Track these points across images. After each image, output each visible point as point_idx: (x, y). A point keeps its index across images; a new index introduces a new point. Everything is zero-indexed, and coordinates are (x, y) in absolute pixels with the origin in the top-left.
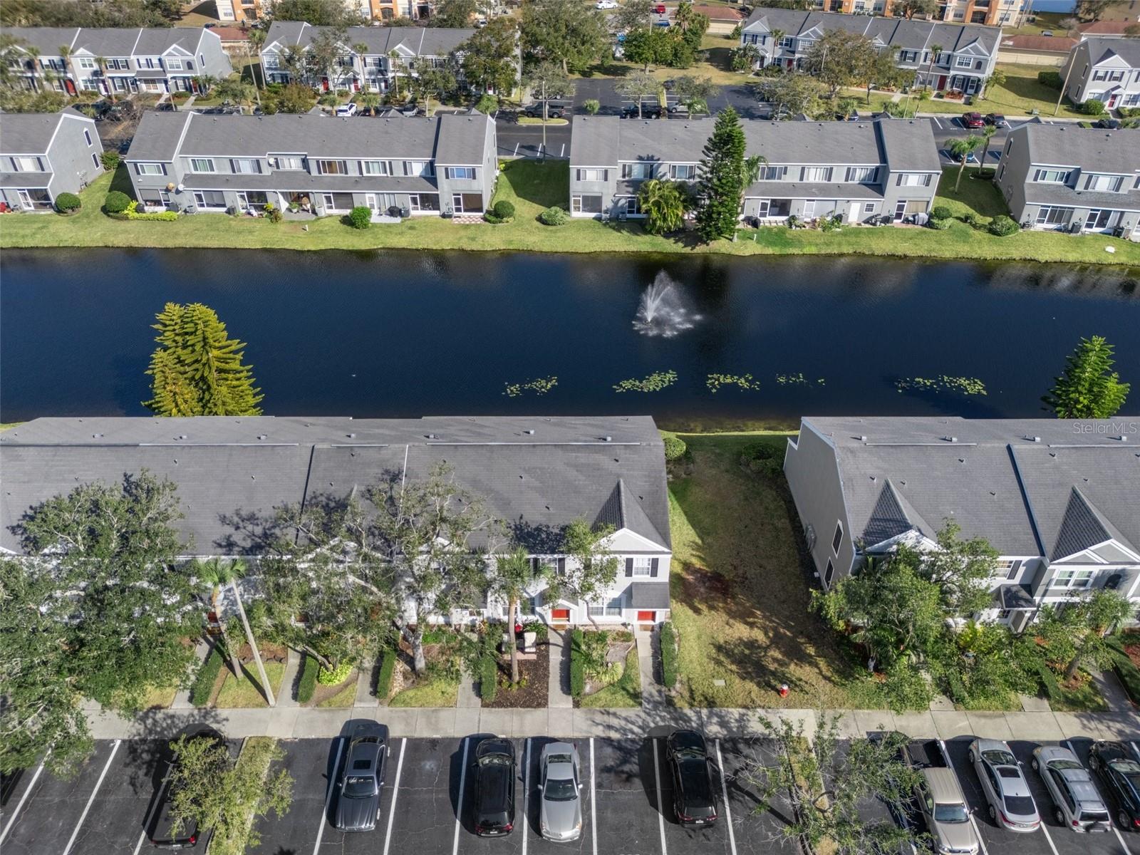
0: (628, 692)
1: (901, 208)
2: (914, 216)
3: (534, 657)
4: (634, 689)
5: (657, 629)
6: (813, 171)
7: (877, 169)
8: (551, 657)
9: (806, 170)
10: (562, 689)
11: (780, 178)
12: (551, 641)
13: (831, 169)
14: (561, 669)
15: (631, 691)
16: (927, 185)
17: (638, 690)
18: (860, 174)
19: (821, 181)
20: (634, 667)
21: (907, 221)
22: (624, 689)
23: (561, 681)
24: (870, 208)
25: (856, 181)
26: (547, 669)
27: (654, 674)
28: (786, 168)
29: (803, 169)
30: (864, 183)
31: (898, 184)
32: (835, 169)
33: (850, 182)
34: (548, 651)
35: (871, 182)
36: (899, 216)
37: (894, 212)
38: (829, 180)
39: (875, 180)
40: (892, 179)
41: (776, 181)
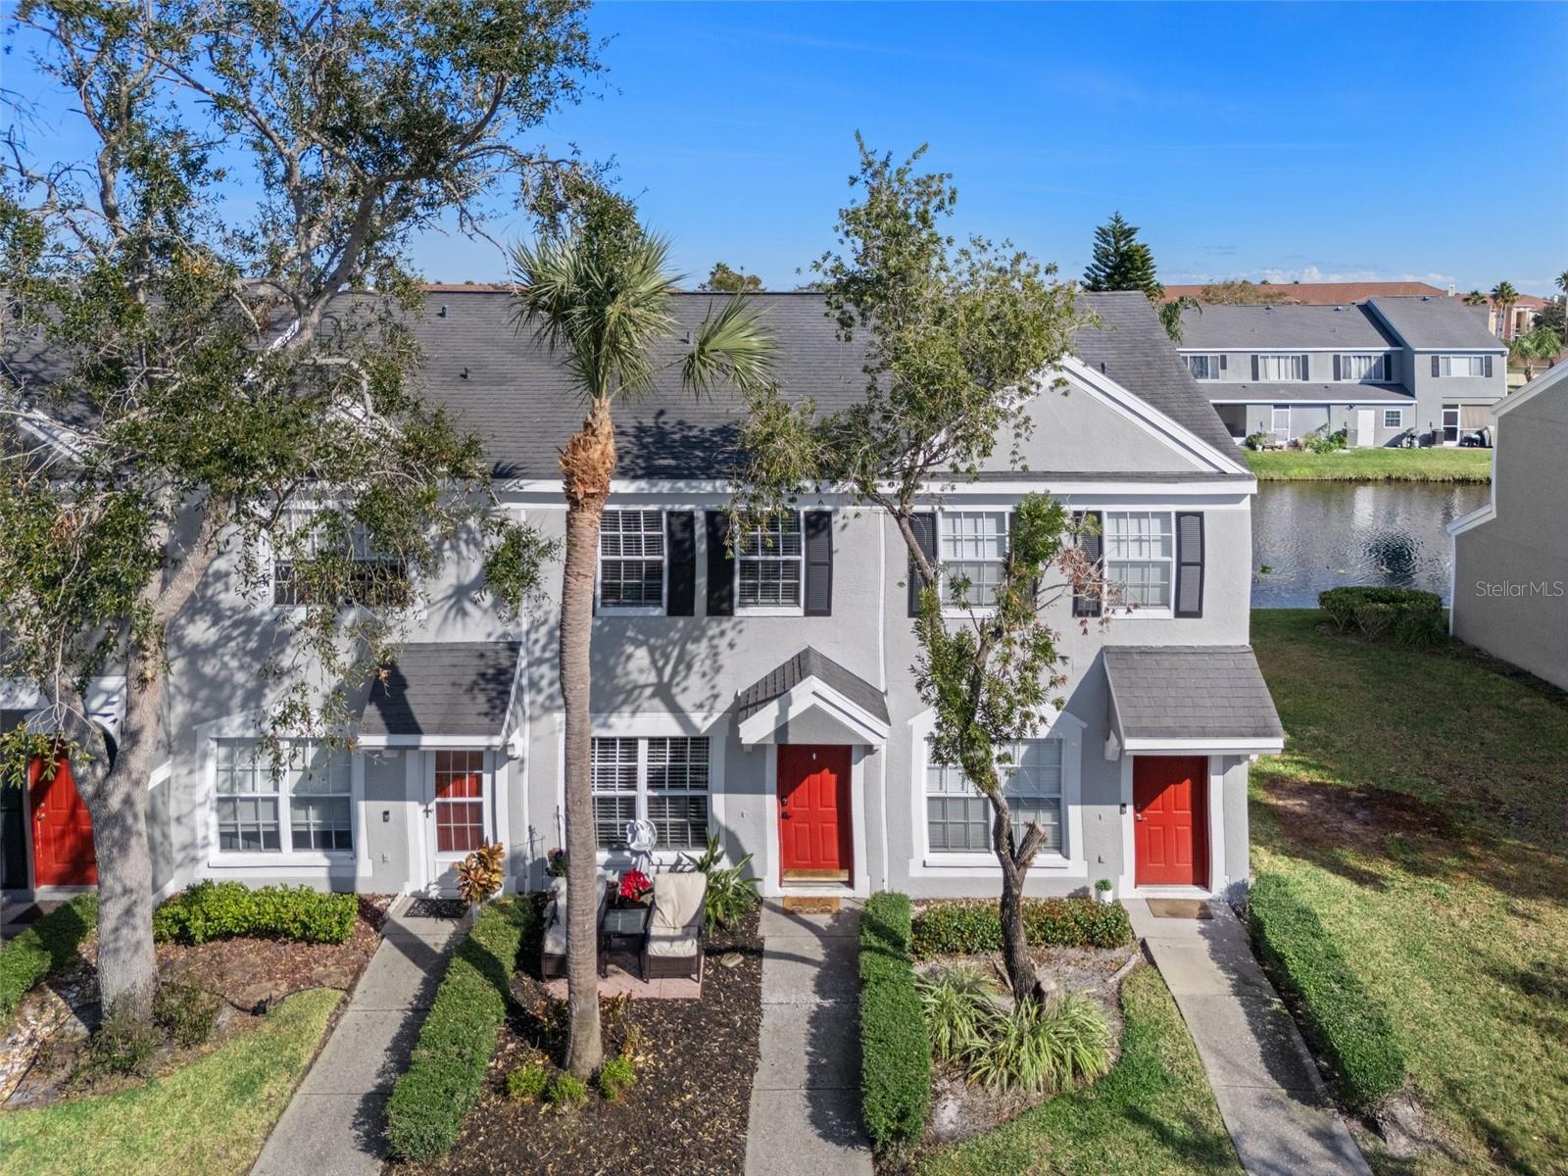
0: (1164, 1135)
1: (1451, 418)
2: (1480, 433)
3: (686, 989)
4: (1191, 1120)
5: (1222, 912)
6: (1272, 363)
7: (1388, 357)
8: (770, 997)
9: (1260, 362)
10: (816, 1120)
11: (1216, 376)
12: (769, 945)
13: (1305, 358)
14: (814, 1040)
15: (1179, 1127)
16: (1489, 374)
17: (1215, 1127)
18: (1358, 369)
19: (1290, 380)
20: (1160, 1027)
21: (1469, 442)
22: (1137, 1117)
23: (812, 1086)
24: (1393, 419)
25: (1355, 380)
26: (748, 1034)
27: (1267, 1057)
28: (1224, 358)
29: (1255, 360)
30: (1368, 381)
31: (1435, 373)
32: (1311, 357)
33: (1344, 381)
34: (755, 978)
35: (1382, 381)
36: (1451, 434)
37: (1441, 427)
38: (1306, 377)
39: (1388, 377)
40: (1421, 365)
41: (1209, 381)
